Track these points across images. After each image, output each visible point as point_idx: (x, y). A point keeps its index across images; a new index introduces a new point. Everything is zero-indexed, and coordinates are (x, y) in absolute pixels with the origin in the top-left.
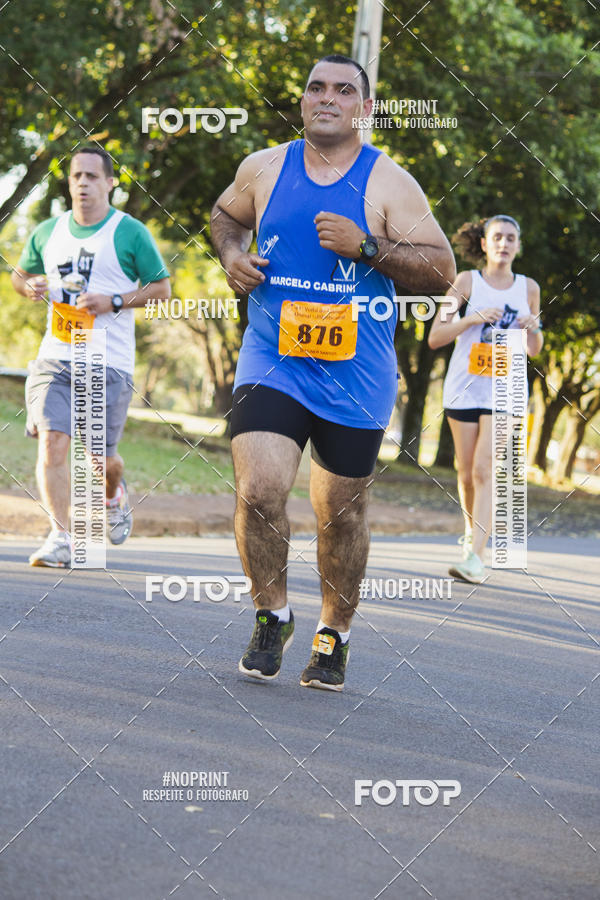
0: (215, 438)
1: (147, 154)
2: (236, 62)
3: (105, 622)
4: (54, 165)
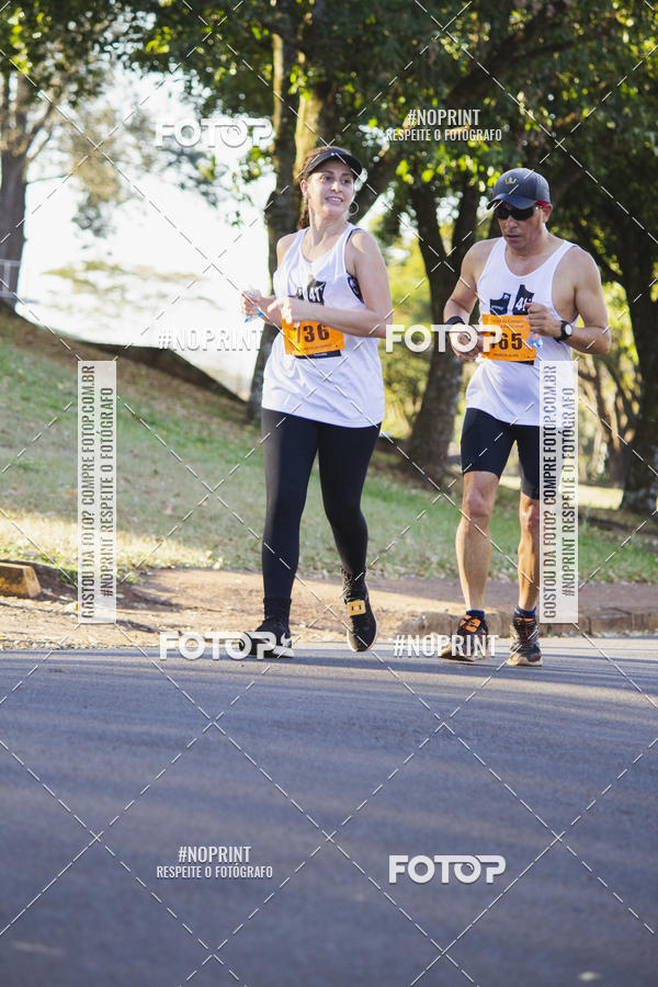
0: (610, 511)
1: (519, 149)
2: (633, 31)
3: (475, 742)
4: (403, 168)
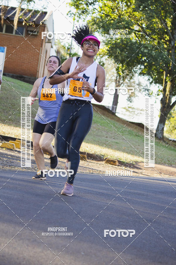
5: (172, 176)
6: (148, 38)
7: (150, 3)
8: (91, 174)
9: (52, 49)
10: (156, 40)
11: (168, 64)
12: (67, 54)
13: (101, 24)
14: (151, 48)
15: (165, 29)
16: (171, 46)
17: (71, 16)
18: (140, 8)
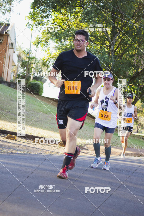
5: (114, 155)
6: (92, 43)
7: (93, 15)
8: (47, 155)
9: (14, 54)
10: (99, 45)
11: (109, 65)
12: (27, 57)
13: (54, 33)
14: (95, 52)
15: (106, 37)
16: (111, 50)
17: (29, 26)
18: (85, 20)
